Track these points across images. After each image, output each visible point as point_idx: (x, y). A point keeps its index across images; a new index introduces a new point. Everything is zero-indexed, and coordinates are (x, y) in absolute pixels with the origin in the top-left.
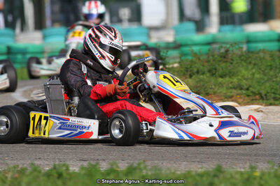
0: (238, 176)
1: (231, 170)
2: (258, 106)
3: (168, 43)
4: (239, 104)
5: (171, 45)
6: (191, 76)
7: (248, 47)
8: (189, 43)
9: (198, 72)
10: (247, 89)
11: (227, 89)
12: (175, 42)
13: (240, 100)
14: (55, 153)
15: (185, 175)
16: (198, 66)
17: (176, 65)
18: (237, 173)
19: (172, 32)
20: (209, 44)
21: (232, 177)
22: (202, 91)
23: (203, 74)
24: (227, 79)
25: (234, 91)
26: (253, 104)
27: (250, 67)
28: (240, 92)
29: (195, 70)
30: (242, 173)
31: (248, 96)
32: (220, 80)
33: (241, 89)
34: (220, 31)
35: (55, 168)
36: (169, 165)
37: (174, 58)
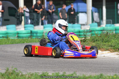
0: (108, 77)
1: (106, 75)
2: (117, 53)
3: (87, 30)
4: (111, 52)
5: (88, 31)
6: (94, 42)
7: (115, 32)
8: (95, 30)
9: (97, 40)
10: (114, 47)
11: (107, 46)
12: (89, 30)
13: (111, 51)
14: (45, 68)
15: (89, 76)
16: (97, 38)
17: (89, 38)
18: (108, 76)
19: (89, 26)
20: (102, 31)
21: (106, 78)
22: (98, 47)
23: (99, 41)
24: (107, 43)
25: (109, 47)
26: (116, 52)
27: (115, 39)
28: (111, 47)
29: (96, 39)
30: (109, 77)
31: (114, 49)
32: (105, 43)
33: (112, 47)
34: (106, 26)
35: (43, 74)
36: (84, 73)
37: (89, 35)
